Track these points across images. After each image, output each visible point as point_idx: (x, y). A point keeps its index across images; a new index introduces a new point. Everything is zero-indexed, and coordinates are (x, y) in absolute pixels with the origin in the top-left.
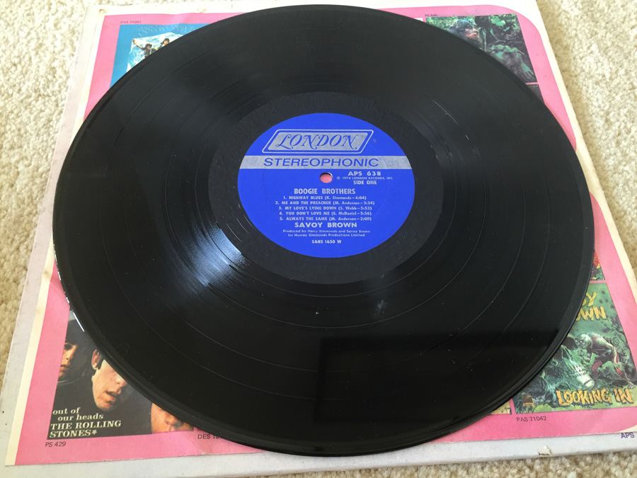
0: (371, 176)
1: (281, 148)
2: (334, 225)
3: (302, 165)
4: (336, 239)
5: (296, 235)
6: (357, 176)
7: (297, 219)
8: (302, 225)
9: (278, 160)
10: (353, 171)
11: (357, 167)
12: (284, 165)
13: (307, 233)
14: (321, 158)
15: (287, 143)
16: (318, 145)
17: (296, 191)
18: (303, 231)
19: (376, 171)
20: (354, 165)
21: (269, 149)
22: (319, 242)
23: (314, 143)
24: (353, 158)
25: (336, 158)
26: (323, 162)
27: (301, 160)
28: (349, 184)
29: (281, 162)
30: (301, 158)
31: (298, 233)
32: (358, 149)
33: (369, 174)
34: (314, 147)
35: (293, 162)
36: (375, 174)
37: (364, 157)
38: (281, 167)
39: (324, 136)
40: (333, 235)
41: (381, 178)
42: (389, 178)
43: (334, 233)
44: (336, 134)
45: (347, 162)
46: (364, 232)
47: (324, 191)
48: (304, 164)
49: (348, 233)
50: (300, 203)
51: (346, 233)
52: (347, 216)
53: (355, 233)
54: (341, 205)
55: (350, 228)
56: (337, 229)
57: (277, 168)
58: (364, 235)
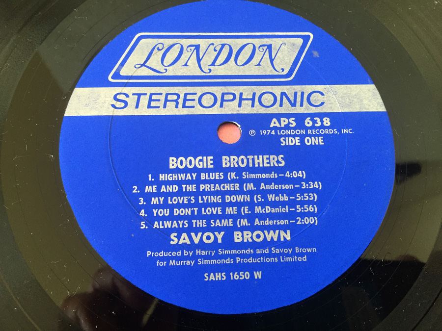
0: (313, 127)
1: (145, 72)
2: (248, 236)
3: (184, 106)
4: (251, 268)
5: (172, 263)
6: (287, 127)
7: (175, 225)
8: (185, 239)
9: (139, 95)
10: (279, 116)
11: (287, 108)
12: (149, 107)
13: (195, 257)
14: (218, 91)
15: (155, 62)
16: (213, 64)
17: (173, 162)
18: (186, 253)
19: (321, 116)
20: (281, 105)
21: (123, 72)
22: (218, 276)
23: (207, 61)
24: (277, 90)
25: (247, 91)
26: (223, 100)
27: (182, 96)
28: (271, 145)
29: (144, 100)
30: (181, 91)
31: (177, 259)
32: (285, 73)
33: (308, 122)
34: (206, 69)
35: (166, 100)
36: (319, 124)
37: (298, 88)
38: (143, 111)
39: (223, 45)
40: (246, 261)
41: (331, 131)
42: (346, 131)
43: (248, 256)
44: (245, 41)
45: (268, 99)
46: (304, 250)
47: (226, 162)
48: (188, 104)
49: (275, 255)
50: (180, 188)
51: (270, 255)
52: (272, 216)
53: (288, 255)
54: (258, 191)
55: (279, 244)
56: (253, 245)
57: (137, 112)
58: (305, 258)
